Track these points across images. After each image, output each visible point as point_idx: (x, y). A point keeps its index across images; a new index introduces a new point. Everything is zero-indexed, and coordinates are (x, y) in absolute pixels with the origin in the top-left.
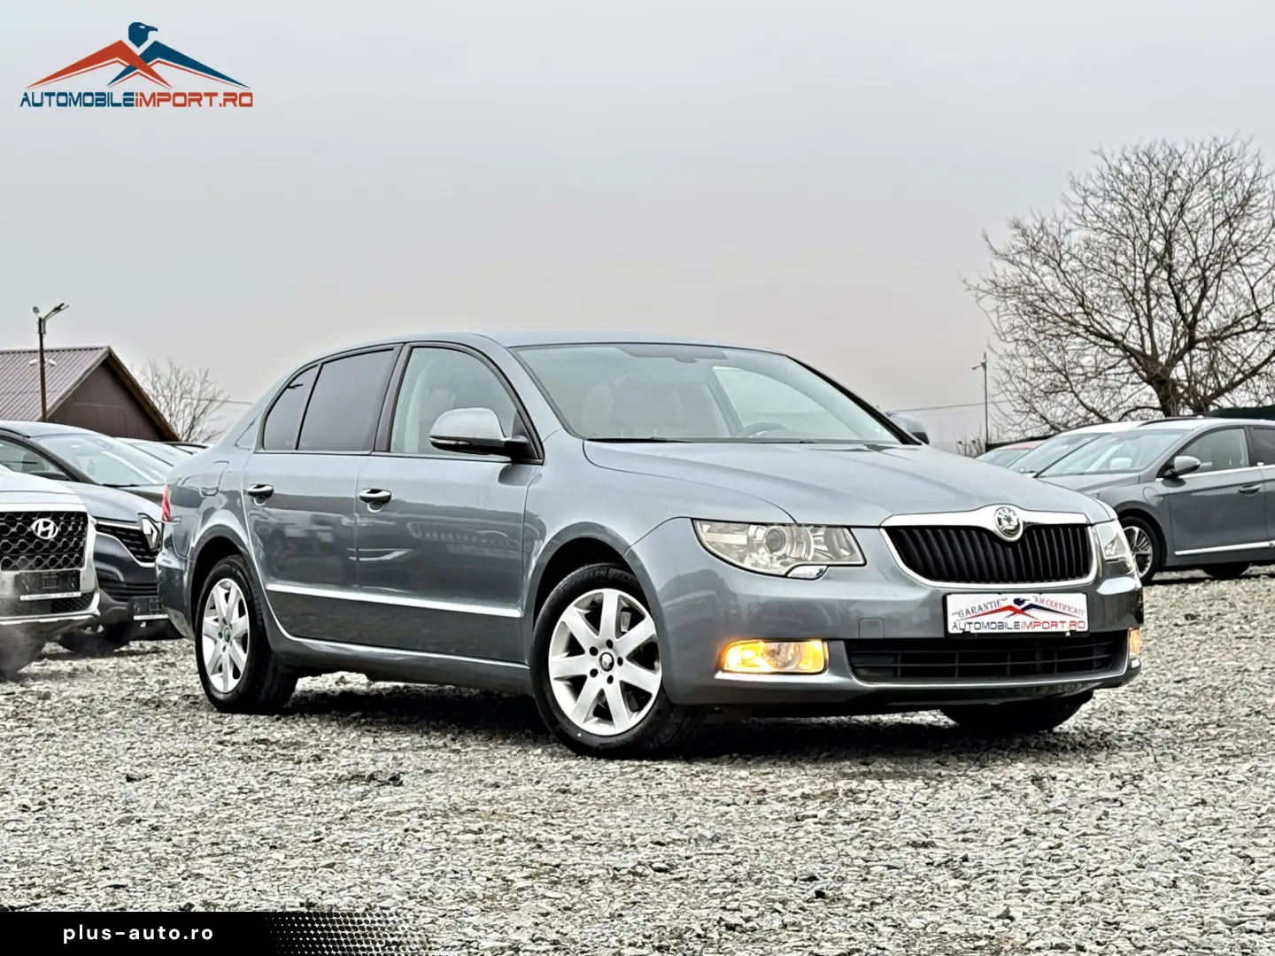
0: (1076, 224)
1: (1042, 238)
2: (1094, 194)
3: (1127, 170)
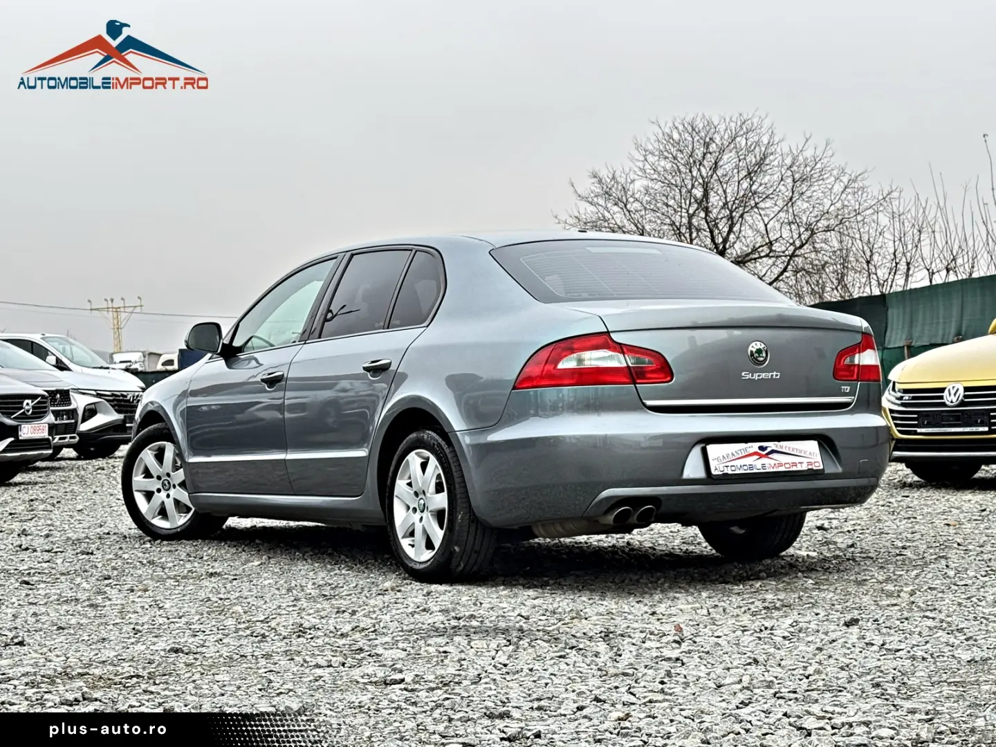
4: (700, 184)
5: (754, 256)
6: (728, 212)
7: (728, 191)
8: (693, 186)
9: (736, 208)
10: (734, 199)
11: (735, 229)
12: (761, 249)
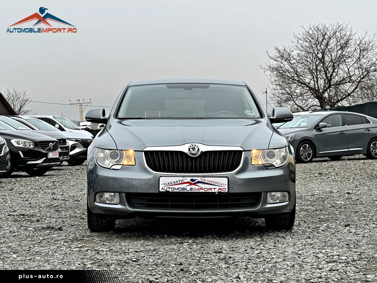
0: (295, 49)
1: (284, 53)
2: (301, 40)
3: (311, 32)
4: (321, 52)
5: (344, 82)
6: (332, 63)
7: (332, 55)
8: (318, 53)
9: (336, 62)
10: (335, 58)
11: (335, 71)
12: (347, 79)
